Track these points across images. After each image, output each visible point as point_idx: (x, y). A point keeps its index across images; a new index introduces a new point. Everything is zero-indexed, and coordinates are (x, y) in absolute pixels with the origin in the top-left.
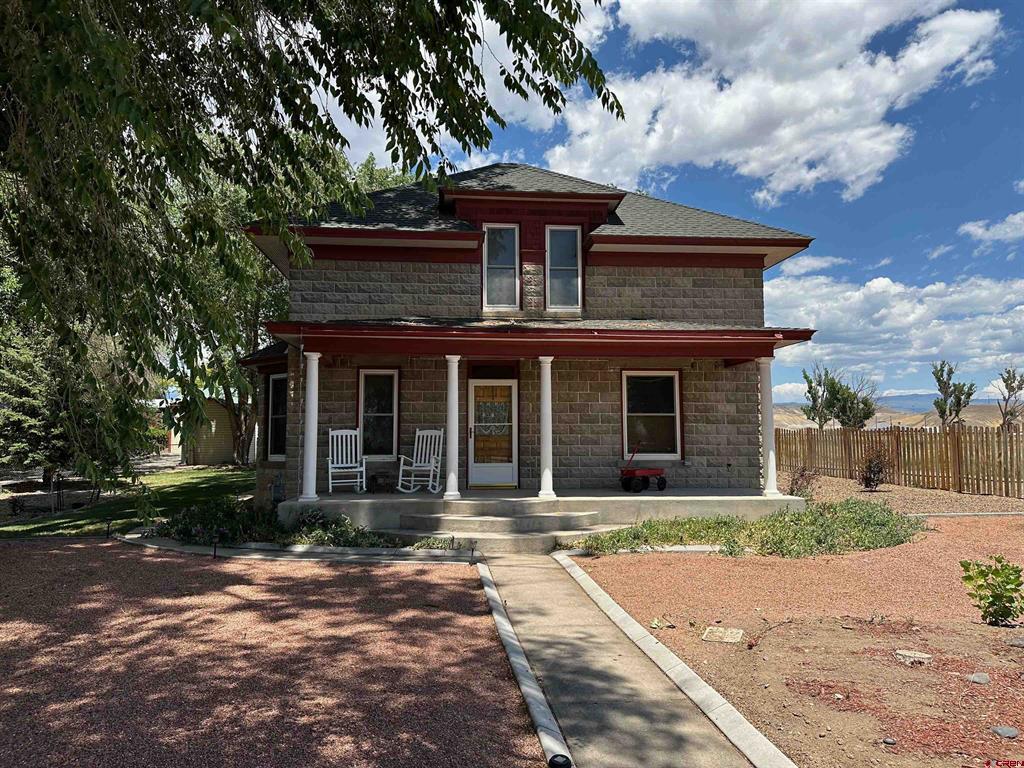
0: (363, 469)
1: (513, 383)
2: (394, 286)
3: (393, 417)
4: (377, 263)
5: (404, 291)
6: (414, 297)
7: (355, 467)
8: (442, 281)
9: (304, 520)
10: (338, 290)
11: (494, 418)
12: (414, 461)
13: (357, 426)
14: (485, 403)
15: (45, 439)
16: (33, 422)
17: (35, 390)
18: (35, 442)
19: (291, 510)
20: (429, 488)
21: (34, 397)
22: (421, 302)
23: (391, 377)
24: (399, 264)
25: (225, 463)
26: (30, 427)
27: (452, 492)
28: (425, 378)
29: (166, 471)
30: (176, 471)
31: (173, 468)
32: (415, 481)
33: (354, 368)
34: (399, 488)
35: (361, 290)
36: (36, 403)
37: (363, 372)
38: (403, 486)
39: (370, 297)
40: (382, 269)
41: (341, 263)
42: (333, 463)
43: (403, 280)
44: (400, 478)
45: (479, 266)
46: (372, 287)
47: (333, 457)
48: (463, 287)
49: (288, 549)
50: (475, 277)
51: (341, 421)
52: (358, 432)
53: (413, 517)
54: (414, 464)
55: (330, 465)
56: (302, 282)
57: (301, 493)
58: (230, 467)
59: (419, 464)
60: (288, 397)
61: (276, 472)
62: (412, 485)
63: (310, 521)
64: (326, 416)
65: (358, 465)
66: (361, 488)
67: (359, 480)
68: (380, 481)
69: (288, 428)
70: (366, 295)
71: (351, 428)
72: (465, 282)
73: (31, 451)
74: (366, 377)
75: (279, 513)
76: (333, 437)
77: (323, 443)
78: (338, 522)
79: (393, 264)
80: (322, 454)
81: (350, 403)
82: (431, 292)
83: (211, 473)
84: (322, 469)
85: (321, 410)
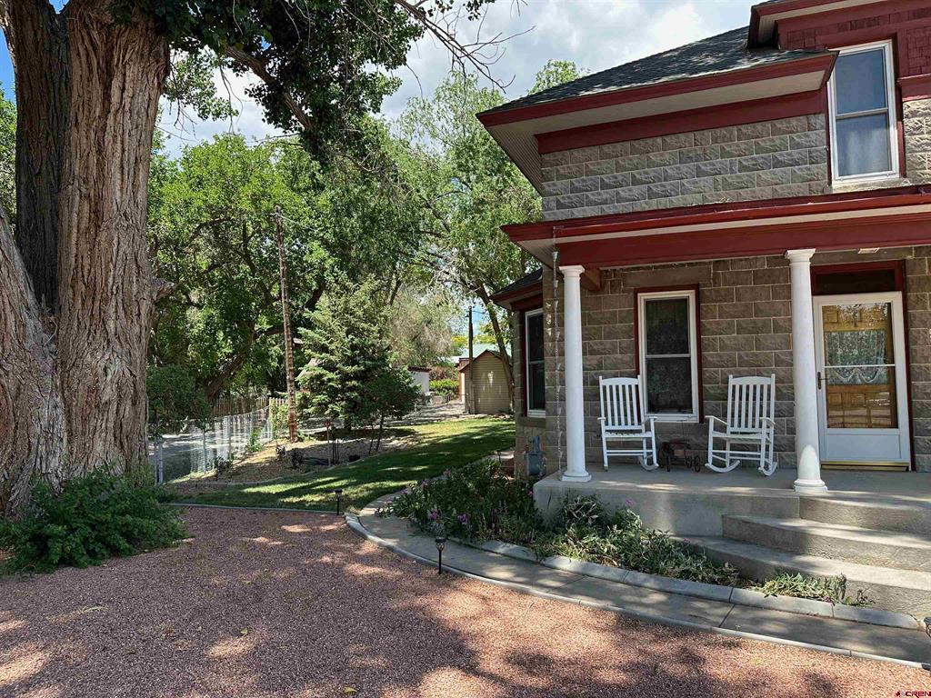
0: (652, 434)
1: (895, 298)
2: (684, 168)
3: (689, 359)
4: (659, 140)
5: (700, 173)
6: (716, 181)
7: (640, 431)
8: (760, 150)
9: (569, 513)
10: (605, 186)
11: (858, 357)
12: (729, 423)
13: (637, 373)
14: (841, 333)
15: (342, 391)
16: (331, 375)
17: (332, 347)
18: (333, 393)
19: (551, 494)
20: (761, 468)
21: (332, 353)
22: (727, 185)
23: (685, 301)
24: (691, 135)
25: (501, 413)
26: (330, 380)
27: (811, 481)
28: (738, 300)
29: (452, 419)
30: (460, 419)
31: (457, 416)
32: (731, 455)
33: (629, 291)
34: (710, 465)
35: (636, 182)
36: (333, 358)
37: (642, 297)
38: (716, 463)
39: (649, 189)
40: (665, 147)
41: (607, 149)
42: (607, 424)
43: (698, 158)
44: (711, 450)
45: (822, 117)
46: (652, 175)
47: (606, 415)
48: (796, 154)
49: (548, 561)
50: (816, 136)
51: (615, 366)
52: (641, 381)
53: (746, 523)
54: (729, 429)
55: (604, 428)
56: (558, 183)
57: (565, 466)
58: (507, 417)
59: (736, 429)
60: (545, 336)
61: (536, 431)
62: (727, 460)
63: (578, 514)
64: (594, 360)
65: (642, 427)
66: (650, 462)
67: (645, 451)
68: (679, 453)
69: (546, 377)
70: (644, 188)
71: (630, 376)
72: (798, 146)
73: (330, 403)
74: (648, 303)
75: (536, 498)
76: (604, 387)
77: (592, 396)
78: (622, 521)
79: (682, 137)
80: (592, 411)
81: (626, 341)
82: (743, 168)
83: (489, 422)
84: (592, 432)
85: (587, 351)
